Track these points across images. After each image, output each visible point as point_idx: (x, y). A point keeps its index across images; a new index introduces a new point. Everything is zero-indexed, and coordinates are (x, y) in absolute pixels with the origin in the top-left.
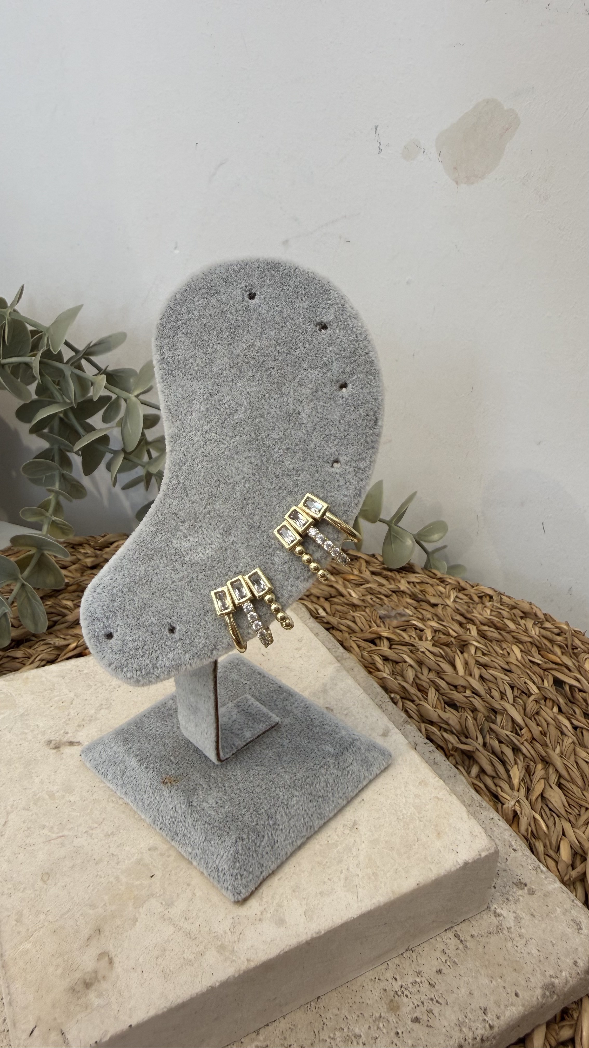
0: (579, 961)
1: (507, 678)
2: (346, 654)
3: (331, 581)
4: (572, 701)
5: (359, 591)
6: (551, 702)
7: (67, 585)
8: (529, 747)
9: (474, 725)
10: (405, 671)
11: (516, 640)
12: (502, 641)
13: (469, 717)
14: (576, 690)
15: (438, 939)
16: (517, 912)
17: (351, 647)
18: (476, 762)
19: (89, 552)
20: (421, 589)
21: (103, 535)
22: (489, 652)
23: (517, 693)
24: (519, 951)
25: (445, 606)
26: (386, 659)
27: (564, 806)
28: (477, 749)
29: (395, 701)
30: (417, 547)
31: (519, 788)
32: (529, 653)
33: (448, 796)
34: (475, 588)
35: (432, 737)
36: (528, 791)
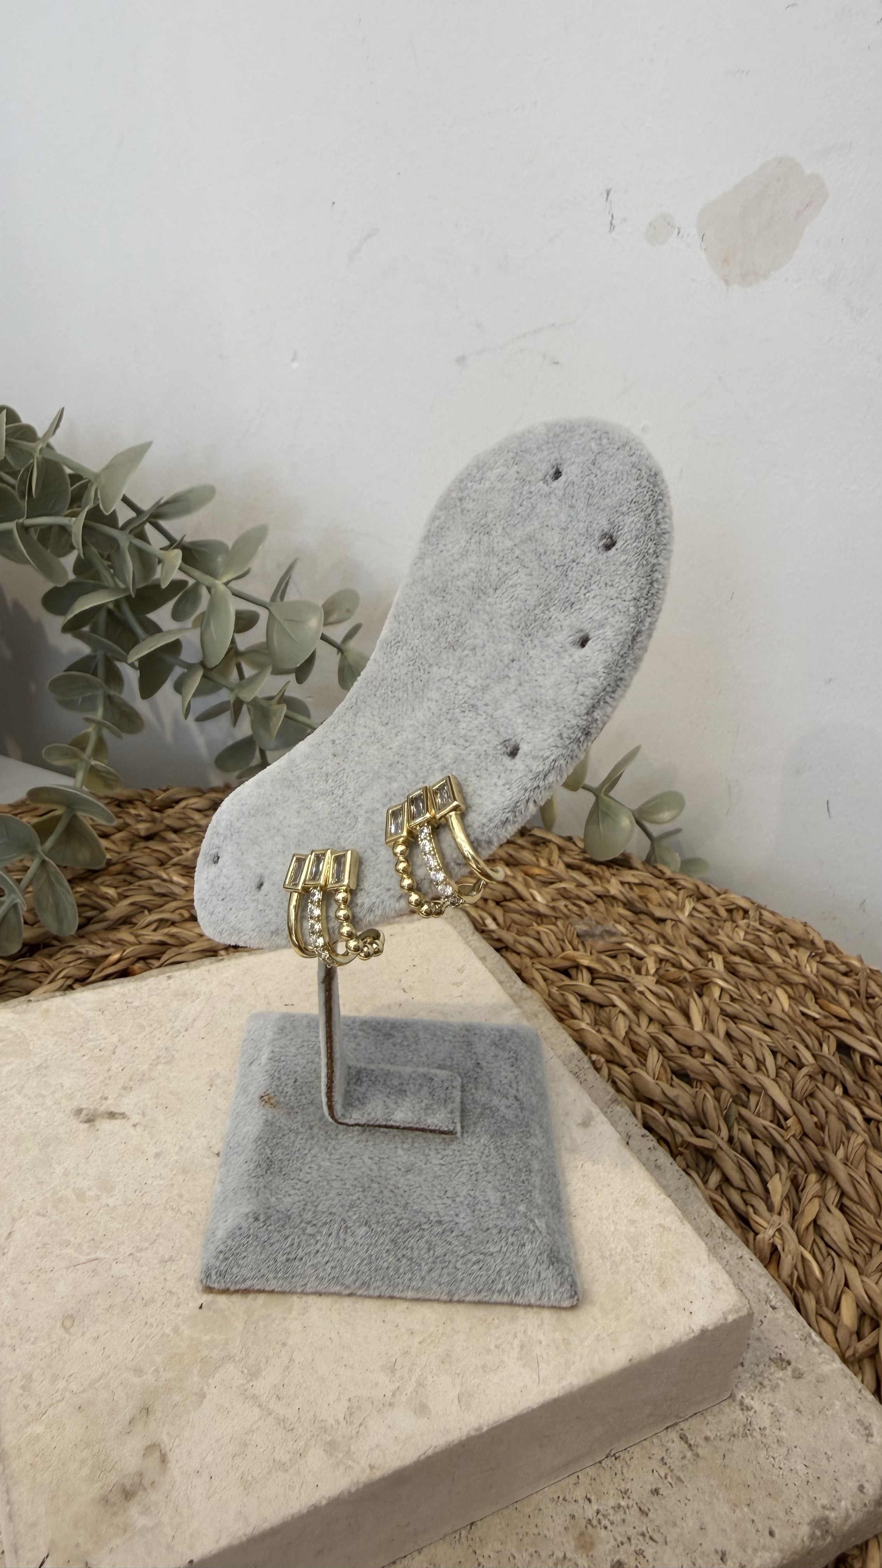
0: (867, 1485)
1: (767, 1038)
2: (528, 992)
4: (864, 1078)
5: (547, 893)
6: (832, 1078)
7: (109, 863)
8: (797, 1146)
9: (715, 1108)
10: (614, 1020)
11: (781, 980)
12: (761, 980)
13: (708, 1096)
14: (871, 1062)
15: (655, 1441)
16: (776, 1404)
17: (533, 979)
18: (717, 1166)
19: (143, 813)
20: (642, 894)
21: (164, 788)
22: (741, 996)
23: (781, 1061)
24: (777, 1466)
25: (677, 922)
26: (585, 1000)
27: (848, 1240)
28: (719, 1146)
29: (598, 1066)
30: (637, 829)
31: (781, 1208)
32: (801, 1001)
34: (723, 896)
35: (652, 1124)
36: (793, 1217)
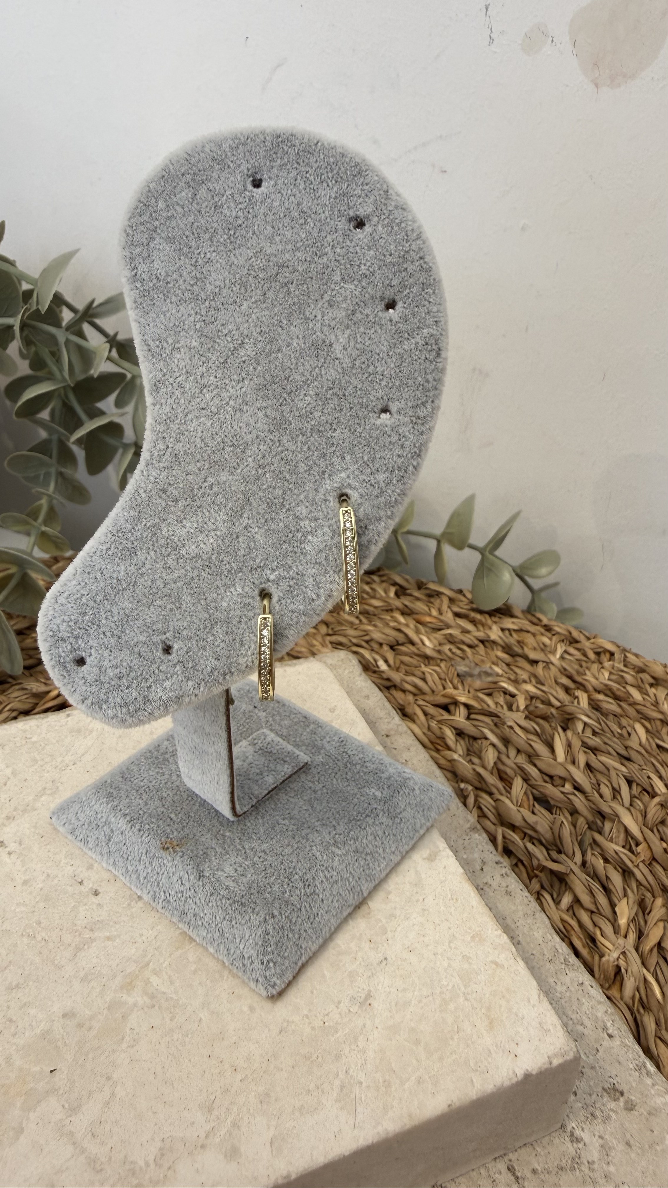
1: (623, 769)
2: (404, 726)
3: (399, 623)
5: (435, 638)
8: (646, 871)
9: (571, 833)
10: (484, 752)
11: (641, 716)
12: (622, 716)
13: (566, 822)
15: (483, 1171)
16: (607, 1137)
17: (415, 714)
18: (569, 888)
20: (520, 639)
22: (603, 730)
23: (635, 790)
25: (548, 664)
26: (460, 733)
28: (571, 869)
29: (465, 794)
30: (519, 583)
31: (627, 931)
32: (658, 734)
33: (512, 961)
34: (592, 641)
35: (511, 847)
36: (639, 938)
